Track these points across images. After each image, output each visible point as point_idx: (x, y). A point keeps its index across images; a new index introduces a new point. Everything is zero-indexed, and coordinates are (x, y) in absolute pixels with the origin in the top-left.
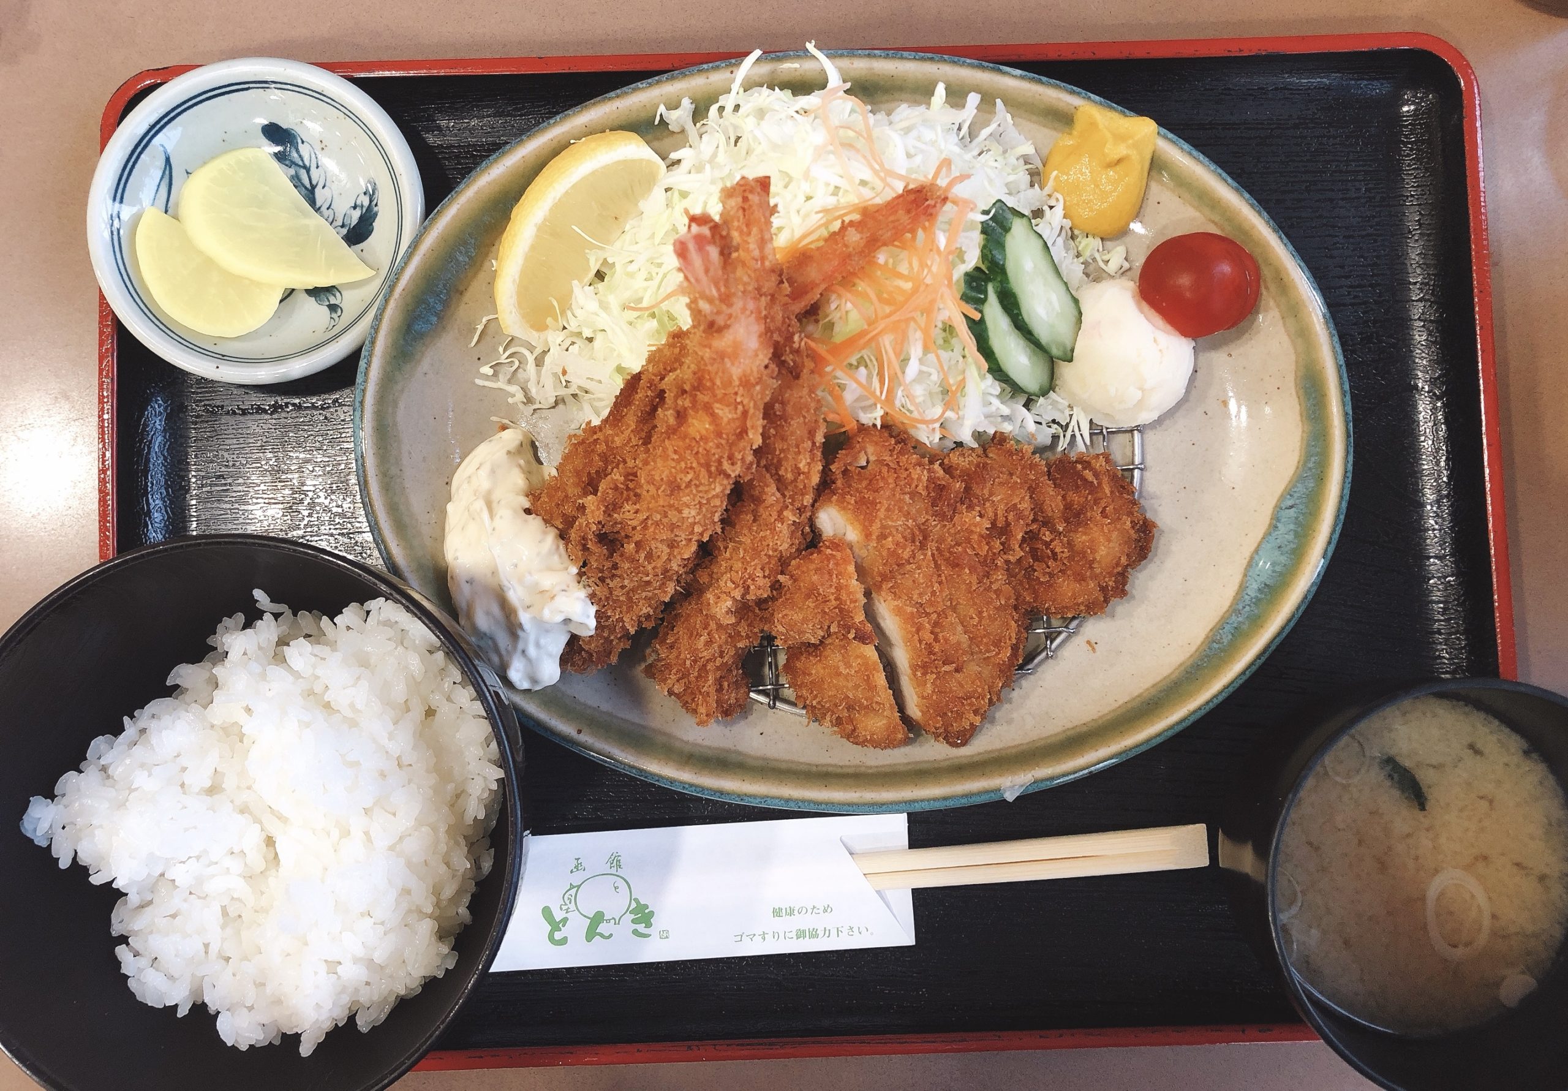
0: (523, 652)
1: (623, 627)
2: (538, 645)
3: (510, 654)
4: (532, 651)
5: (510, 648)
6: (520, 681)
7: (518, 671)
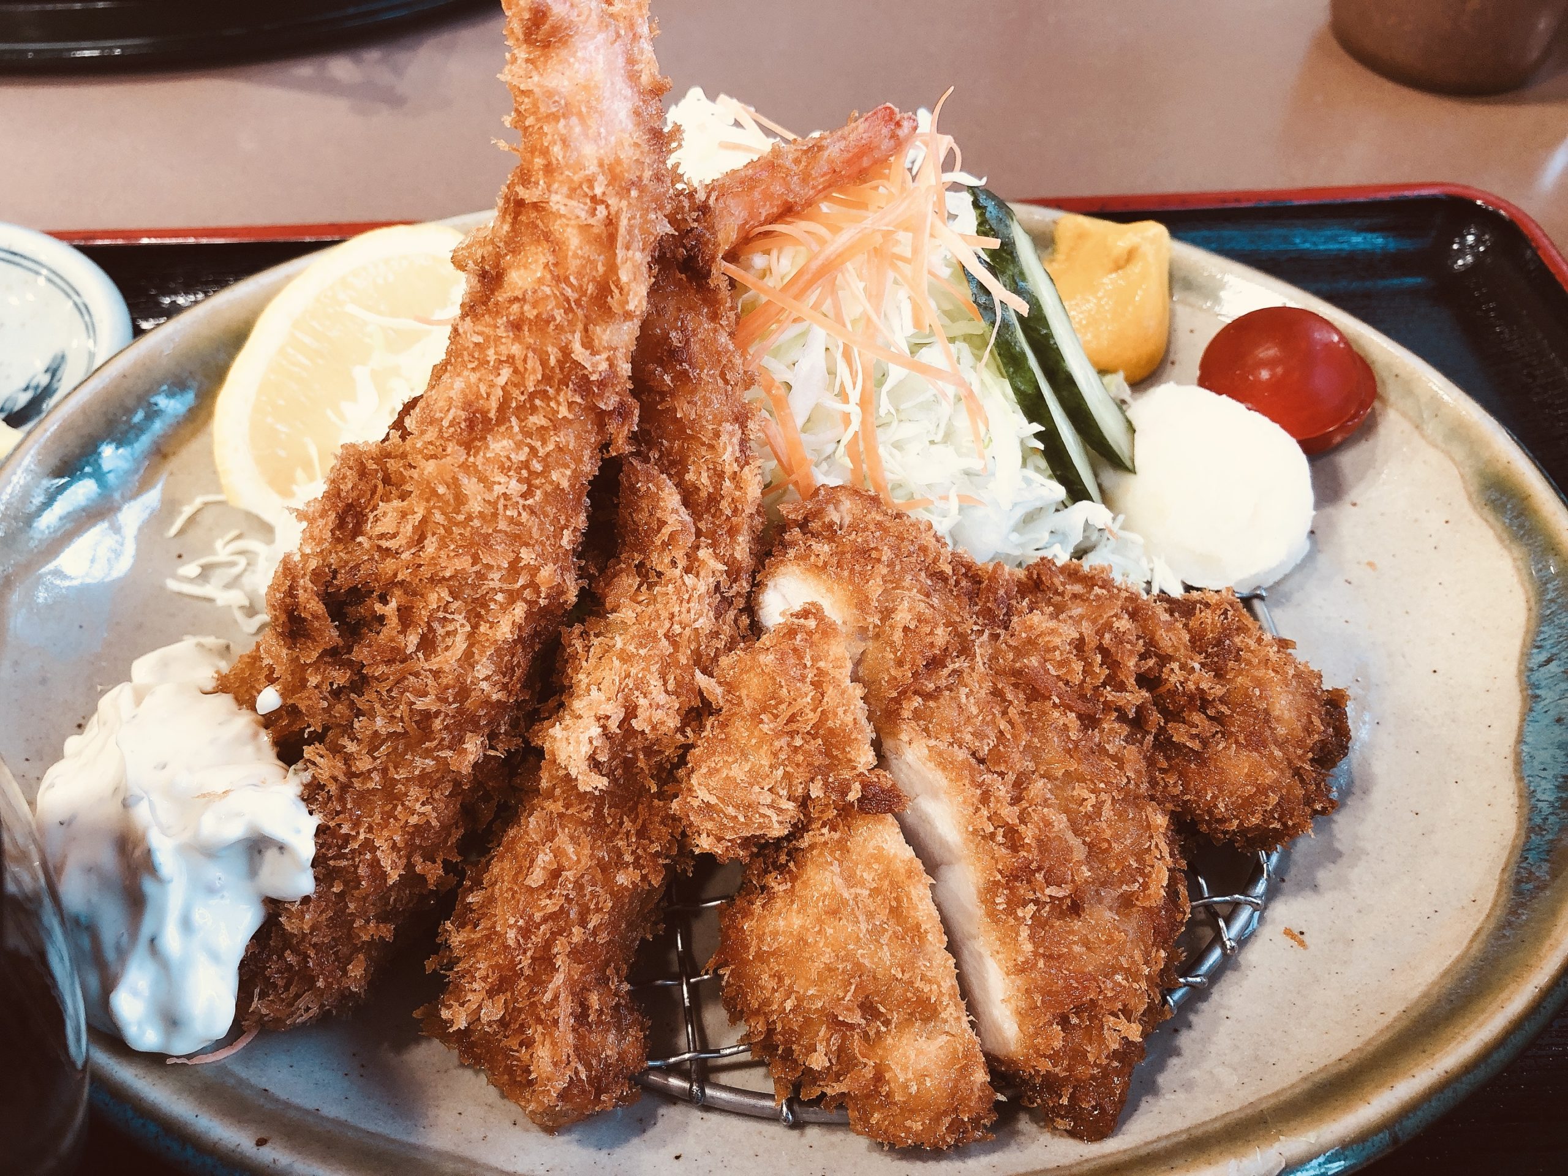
0: (152, 940)
1: (375, 864)
2: (186, 925)
3: (123, 954)
4: (172, 941)
5: (125, 939)
6: (140, 1024)
7: (135, 993)
